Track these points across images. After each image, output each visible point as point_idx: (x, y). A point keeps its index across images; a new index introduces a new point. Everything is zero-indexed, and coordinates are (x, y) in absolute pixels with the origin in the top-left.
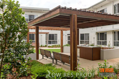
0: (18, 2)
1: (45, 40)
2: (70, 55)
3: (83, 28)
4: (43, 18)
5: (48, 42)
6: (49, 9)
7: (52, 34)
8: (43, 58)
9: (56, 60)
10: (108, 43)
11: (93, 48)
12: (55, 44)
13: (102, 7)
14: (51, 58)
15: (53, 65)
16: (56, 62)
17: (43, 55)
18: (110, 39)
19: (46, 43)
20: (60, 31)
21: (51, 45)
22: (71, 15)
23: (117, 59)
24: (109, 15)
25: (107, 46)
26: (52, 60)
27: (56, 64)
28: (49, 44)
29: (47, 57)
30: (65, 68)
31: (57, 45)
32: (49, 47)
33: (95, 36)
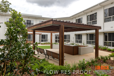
0: (20, 13)
1: (39, 39)
2: (59, 53)
3: (66, 32)
4: (40, 26)
5: (41, 41)
6: (42, 16)
7: (44, 35)
8: (38, 54)
9: (48, 56)
10: (83, 42)
11: (73, 47)
12: (46, 41)
13: (79, 16)
14: (45, 54)
15: (46, 59)
16: (48, 57)
17: (38, 52)
18: (84, 39)
19: (40, 41)
20: (50, 33)
21: (43, 43)
22: (60, 25)
23: (90, 54)
24: (85, 25)
25: (82, 45)
26: (45, 56)
27: (48, 58)
28: (42, 42)
29: (42, 53)
30: (55, 62)
31: (47, 42)
32: (42, 44)
33: (74, 37)
